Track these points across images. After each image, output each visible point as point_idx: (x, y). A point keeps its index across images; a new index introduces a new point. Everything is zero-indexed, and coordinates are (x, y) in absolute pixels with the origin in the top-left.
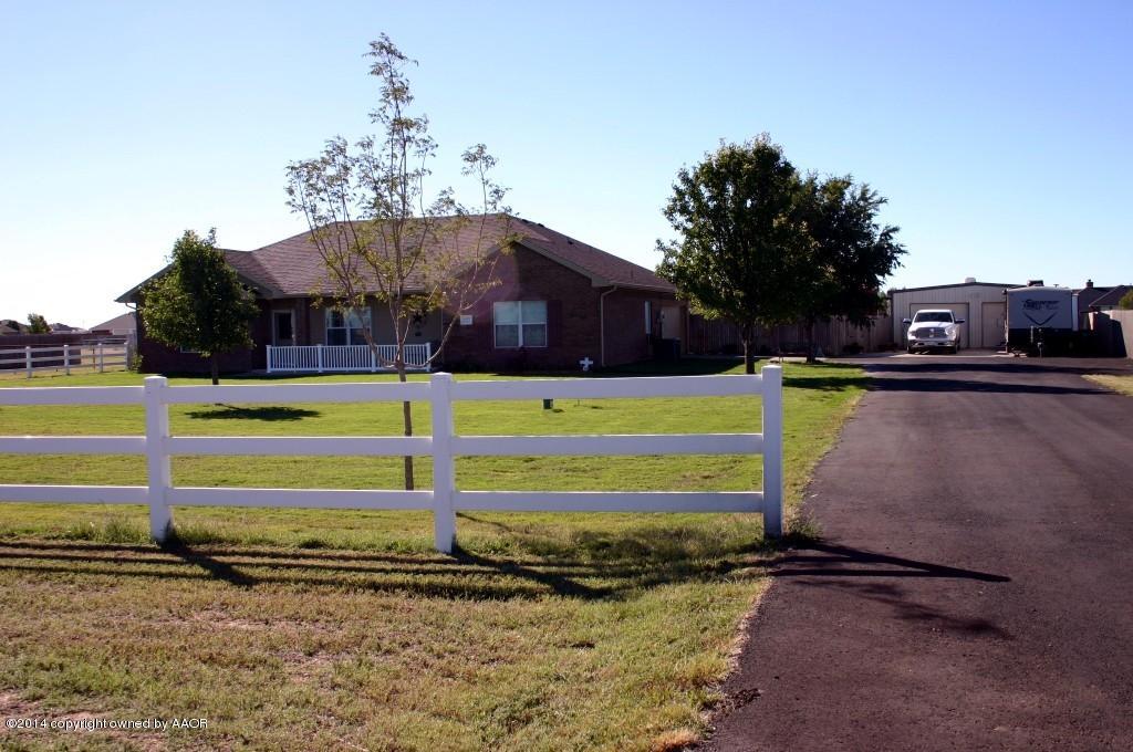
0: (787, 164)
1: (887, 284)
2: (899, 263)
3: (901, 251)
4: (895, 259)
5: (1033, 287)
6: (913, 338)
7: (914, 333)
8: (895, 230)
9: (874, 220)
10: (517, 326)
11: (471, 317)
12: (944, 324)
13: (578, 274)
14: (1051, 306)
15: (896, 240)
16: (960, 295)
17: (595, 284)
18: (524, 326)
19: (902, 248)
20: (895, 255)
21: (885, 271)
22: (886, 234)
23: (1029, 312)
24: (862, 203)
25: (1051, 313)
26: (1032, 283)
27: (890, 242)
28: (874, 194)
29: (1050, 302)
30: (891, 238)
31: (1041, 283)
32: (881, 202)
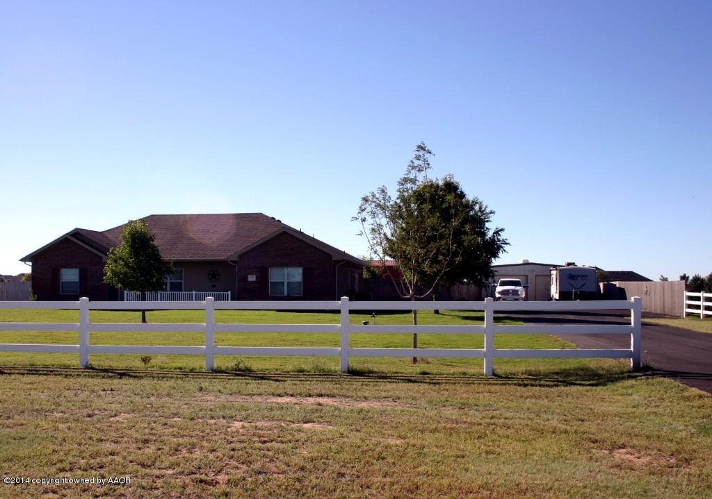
0: (462, 193)
1: (495, 262)
2: (505, 251)
3: (505, 243)
4: (502, 247)
5: (570, 267)
6: (500, 296)
7: (499, 293)
8: (502, 230)
9: (487, 225)
10: (284, 283)
11: (255, 276)
12: (518, 288)
13: (323, 251)
14: (584, 278)
15: (503, 236)
16: (522, 270)
17: (333, 259)
18: (288, 283)
19: (507, 241)
20: (503, 245)
21: (495, 256)
22: (497, 232)
23: (571, 281)
24: (479, 214)
25: (584, 282)
26: (569, 264)
27: (499, 237)
28: (486, 207)
29: (583, 276)
30: (499, 235)
31: (574, 264)
32: (491, 213)
